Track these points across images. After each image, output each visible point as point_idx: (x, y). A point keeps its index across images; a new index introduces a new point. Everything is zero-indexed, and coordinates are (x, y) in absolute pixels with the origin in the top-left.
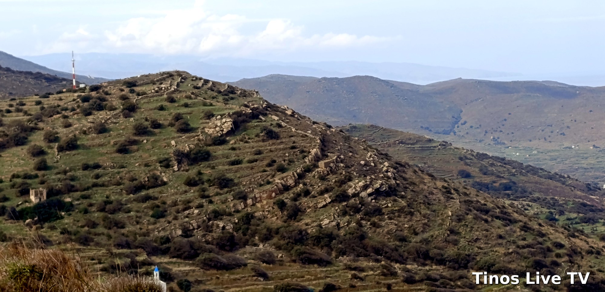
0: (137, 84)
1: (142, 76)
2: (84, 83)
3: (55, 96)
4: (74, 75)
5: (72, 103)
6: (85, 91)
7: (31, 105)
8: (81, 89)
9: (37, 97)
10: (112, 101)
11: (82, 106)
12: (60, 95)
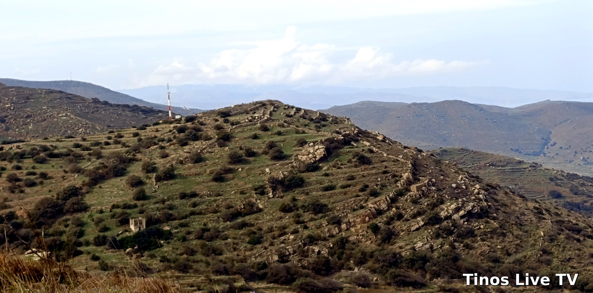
0: (231, 114)
1: (236, 106)
2: (179, 115)
3: (152, 127)
4: (170, 106)
5: (168, 134)
6: (181, 122)
7: (128, 137)
8: (177, 120)
9: (135, 129)
10: (207, 131)
11: (178, 137)
12: (156, 127)
